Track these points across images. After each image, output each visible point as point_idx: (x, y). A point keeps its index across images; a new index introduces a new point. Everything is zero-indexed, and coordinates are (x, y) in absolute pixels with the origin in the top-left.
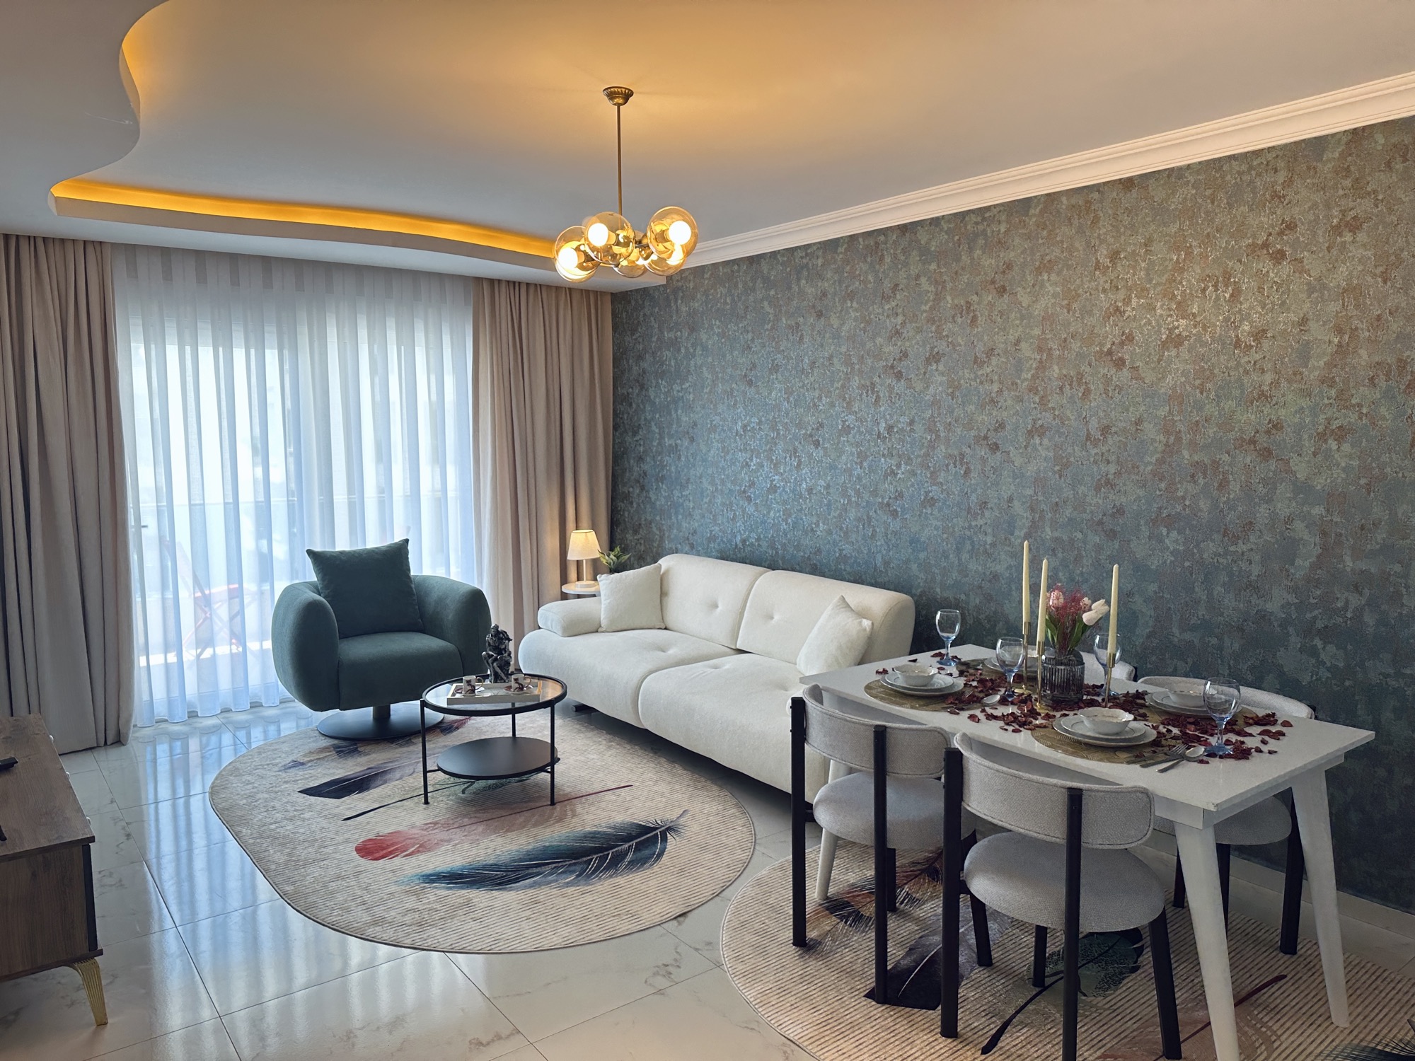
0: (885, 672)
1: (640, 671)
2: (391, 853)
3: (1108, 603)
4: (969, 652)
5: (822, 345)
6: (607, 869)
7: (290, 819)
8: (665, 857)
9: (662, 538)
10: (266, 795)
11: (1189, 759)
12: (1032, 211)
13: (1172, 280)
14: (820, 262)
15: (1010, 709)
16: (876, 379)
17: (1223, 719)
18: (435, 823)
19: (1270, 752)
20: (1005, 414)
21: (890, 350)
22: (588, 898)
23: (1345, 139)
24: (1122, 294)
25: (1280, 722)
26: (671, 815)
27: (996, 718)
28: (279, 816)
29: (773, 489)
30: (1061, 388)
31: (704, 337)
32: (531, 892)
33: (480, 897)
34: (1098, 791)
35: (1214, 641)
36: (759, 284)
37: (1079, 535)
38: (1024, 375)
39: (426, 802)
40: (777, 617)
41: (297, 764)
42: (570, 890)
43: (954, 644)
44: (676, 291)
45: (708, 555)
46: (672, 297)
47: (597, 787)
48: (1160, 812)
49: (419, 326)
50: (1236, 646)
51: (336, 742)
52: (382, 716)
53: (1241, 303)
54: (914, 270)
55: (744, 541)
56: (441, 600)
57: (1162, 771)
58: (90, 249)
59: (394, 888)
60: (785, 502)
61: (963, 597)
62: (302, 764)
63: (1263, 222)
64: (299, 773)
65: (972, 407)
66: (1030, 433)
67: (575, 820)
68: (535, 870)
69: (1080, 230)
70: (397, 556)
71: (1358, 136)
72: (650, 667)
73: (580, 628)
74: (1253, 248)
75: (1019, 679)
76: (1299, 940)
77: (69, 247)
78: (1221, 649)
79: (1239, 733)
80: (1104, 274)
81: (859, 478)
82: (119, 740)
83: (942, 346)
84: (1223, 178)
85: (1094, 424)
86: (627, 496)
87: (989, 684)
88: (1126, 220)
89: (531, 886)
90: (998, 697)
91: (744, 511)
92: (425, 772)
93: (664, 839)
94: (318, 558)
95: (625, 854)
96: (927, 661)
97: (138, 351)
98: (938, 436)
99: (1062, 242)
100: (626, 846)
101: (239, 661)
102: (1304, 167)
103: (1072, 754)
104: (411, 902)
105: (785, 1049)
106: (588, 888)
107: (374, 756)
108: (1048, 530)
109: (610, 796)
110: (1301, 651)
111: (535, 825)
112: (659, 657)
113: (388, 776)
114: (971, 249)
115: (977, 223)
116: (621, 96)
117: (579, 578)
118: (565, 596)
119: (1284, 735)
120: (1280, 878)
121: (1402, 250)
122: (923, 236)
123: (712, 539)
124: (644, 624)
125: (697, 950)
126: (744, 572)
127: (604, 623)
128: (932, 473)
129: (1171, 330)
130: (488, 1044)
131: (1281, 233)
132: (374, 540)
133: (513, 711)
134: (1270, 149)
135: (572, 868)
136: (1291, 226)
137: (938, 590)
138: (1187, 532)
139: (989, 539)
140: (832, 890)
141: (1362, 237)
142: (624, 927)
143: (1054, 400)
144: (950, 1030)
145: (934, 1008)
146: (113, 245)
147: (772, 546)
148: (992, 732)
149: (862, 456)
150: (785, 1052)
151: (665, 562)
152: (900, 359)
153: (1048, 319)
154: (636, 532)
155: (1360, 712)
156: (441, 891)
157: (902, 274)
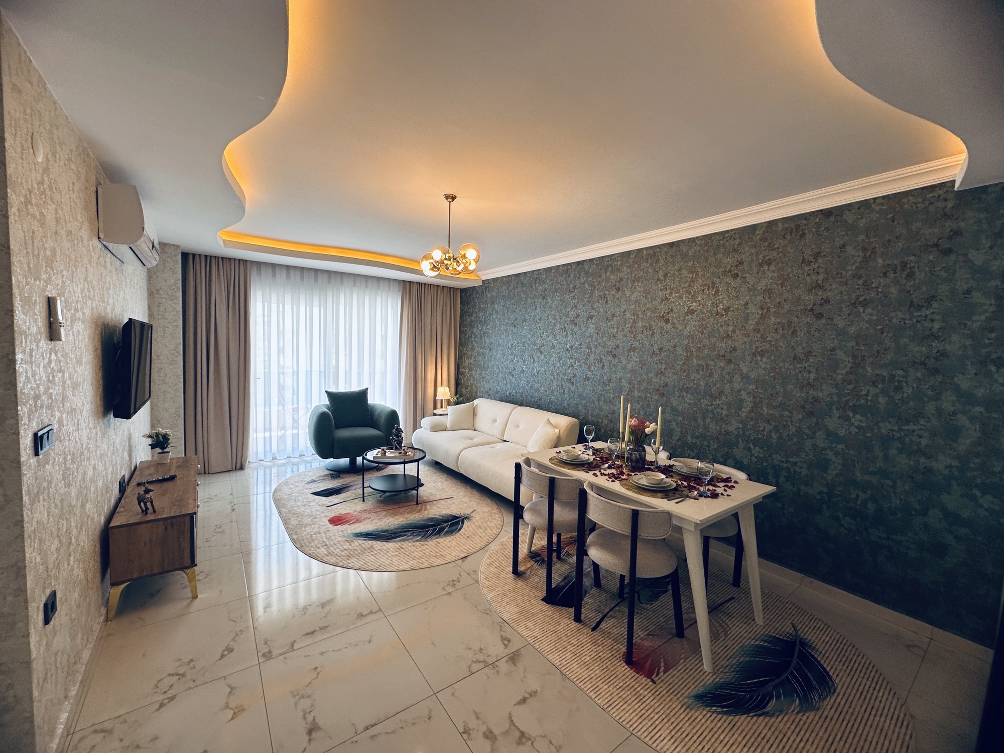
0: (560, 452)
1: (461, 448)
2: (343, 522)
3: (657, 424)
4: (598, 445)
5: (544, 311)
6: (435, 535)
7: (304, 506)
8: (462, 530)
9: (476, 392)
10: (296, 494)
11: (690, 498)
12: (631, 256)
13: (690, 286)
14: (544, 276)
15: (613, 471)
16: (566, 325)
17: (706, 479)
18: (365, 510)
19: (728, 495)
20: (619, 342)
21: (572, 313)
22: (425, 547)
23: (765, 225)
24: (668, 292)
25: (733, 481)
26: (468, 512)
27: (605, 475)
28: (299, 504)
29: (523, 371)
30: (642, 331)
31: (496, 306)
32: (401, 543)
33: (377, 545)
34: (646, 511)
35: (706, 443)
36: (519, 285)
37: (649, 395)
38: (627, 326)
39: (364, 501)
40: (520, 427)
41: (313, 481)
42: (417, 544)
43: (592, 441)
44: (486, 288)
45: (495, 399)
46: (484, 290)
47: (438, 498)
48: (674, 522)
49: (379, 300)
50: (715, 446)
51: (332, 472)
52: (353, 462)
53: (719, 296)
54: (582, 280)
55: (510, 394)
56: (379, 414)
57: (677, 503)
58: (242, 264)
59: (341, 539)
60: (527, 377)
61: (600, 420)
62: (315, 481)
63: (728, 261)
64: (313, 485)
65: (606, 338)
66: (629, 351)
67: (426, 512)
68: (403, 534)
69: (651, 265)
70: (363, 394)
71: (771, 224)
72: (465, 446)
73: (437, 428)
74: (724, 273)
75: (618, 457)
76: (741, 580)
77: (233, 262)
78: (709, 447)
79: (714, 486)
80: (661, 283)
81: (558, 368)
82: (242, 468)
83: (593, 312)
84: (712, 242)
85: (656, 347)
86: (463, 374)
87: (605, 459)
88: (671, 260)
89: (401, 541)
90: (607, 465)
91: (510, 381)
92: (364, 488)
93: (463, 522)
94: (330, 395)
95: (444, 528)
96: (580, 448)
97: (259, 305)
98: (591, 351)
99: (643, 269)
100: (446, 525)
101: (296, 437)
102: (747, 238)
103: (637, 493)
104: (347, 546)
105: (501, 624)
106: (426, 543)
107: (346, 479)
108: (636, 392)
109: (443, 502)
110: (744, 449)
111: (408, 513)
112: (469, 442)
113: (349, 489)
114: (606, 272)
115: (608, 261)
116: (451, 198)
117: (441, 407)
118: (435, 415)
119: (734, 487)
120: (733, 550)
121: (790, 273)
122: (586, 266)
123: (497, 392)
124: (465, 427)
125: (468, 574)
126: (508, 407)
127: (449, 426)
128: (589, 366)
129: (689, 307)
130: (366, 615)
131: (737, 266)
132: (355, 388)
133: (404, 463)
134: (732, 230)
135: (420, 533)
136: (741, 263)
137: (590, 417)
138: (695, 395)
139: (612, 396)
140: (533, 548)
141: (772, 268)
142: (438, 562)
143: (640, 336)
144: (578, 619)
145: (572, 607)
146: (252, 262)
147: (522, 396)
148: (602, 481)
149: (560, 358)
150: (501, 626)
151: (476, 402)
152: (576, 318)
153: (637, 302)
154: (466, 389)
155: (770, 477)
156: (361, 541)
157: (578, 282)
